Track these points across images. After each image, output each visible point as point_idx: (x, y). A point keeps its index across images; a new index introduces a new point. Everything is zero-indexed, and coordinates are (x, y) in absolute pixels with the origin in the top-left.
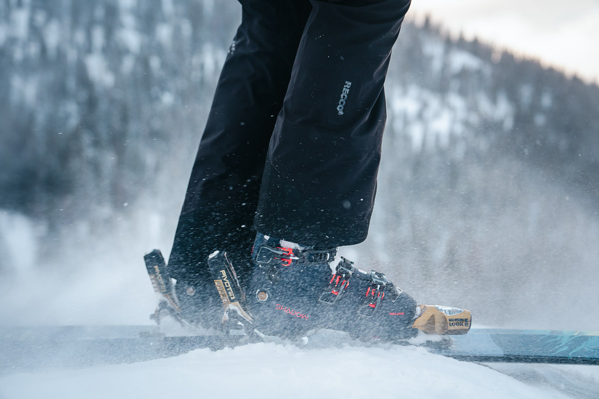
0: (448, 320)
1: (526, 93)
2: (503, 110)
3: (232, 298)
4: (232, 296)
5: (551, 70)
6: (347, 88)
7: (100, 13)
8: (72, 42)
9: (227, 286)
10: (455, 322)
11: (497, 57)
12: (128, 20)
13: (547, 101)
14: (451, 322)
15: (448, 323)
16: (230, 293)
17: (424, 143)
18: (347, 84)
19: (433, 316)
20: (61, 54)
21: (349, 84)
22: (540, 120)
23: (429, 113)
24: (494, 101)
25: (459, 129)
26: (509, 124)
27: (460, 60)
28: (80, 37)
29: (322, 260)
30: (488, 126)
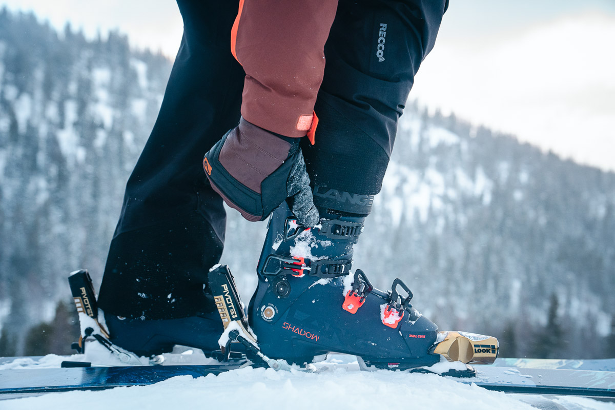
0: (473, 346)
1: (504, 168)
2: (481, 186)
3: (233, 317)
4: (234, 314)
5: (527, 145)
6: (383, 31)
7: (73, 88)
8: (43, 115)
9: (228, 303)
10: (482, 349)
11: (473, 133)
12: (102, 95)
13: (524, 177)
14: (477, 348)
15: (474, 350)
16: (232, 311)
17: (403, 218)
18: (382, 27)
19: (456, 342)
20: (31, 129)
21: (384, 26)
22: (518, 195)
23: (407, 188)
24: (473, 177)
25: (438, 204)
26: (487, 199)
27: (438, 136)
28: (52, 111)
29: (336, 273)
30: (468, 202)
